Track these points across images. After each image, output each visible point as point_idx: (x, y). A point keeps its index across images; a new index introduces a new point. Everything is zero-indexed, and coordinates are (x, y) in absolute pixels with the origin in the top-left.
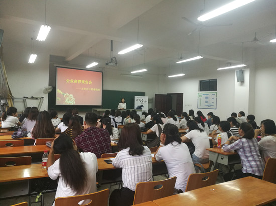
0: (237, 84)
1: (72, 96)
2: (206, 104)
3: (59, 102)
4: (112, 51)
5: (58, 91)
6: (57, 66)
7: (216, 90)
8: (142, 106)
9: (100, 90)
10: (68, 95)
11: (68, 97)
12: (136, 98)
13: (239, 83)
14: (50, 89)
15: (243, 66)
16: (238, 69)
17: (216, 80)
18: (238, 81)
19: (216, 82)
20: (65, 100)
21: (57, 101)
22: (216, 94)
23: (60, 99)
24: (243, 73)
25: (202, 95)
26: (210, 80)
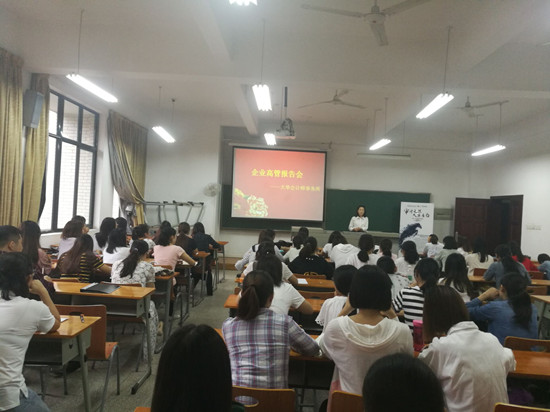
1: (261, 200)
3: (237, 211)
5: (237, 192)
6: (236, 144)
8: (418, 225)
9: (319, 189)
10: (255, 198)
11: (255, 201)
12: (404, 205)
20: (248, 208)
21: (234, 209)
23: (239, 207)
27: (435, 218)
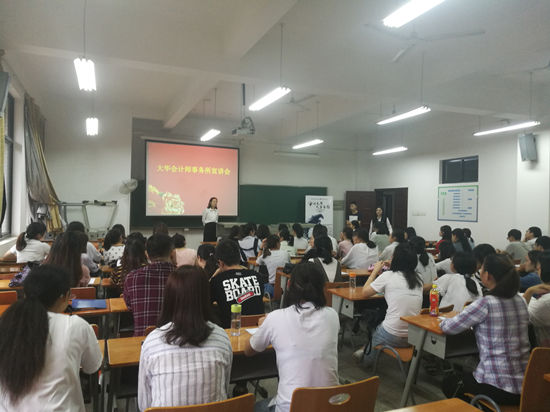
0: (522, 165)
1: (177, 196)
2: (456, 211)
3: (152, 209)
4: (244, 104)
5: (151, 189)
6: (149, 138)
7: (476, 180)
8: (321, 216)
10: (170, 195)
11: (170, 199)
12: (309, 199)
13: (526, 163)
14: (133, 184)
15: (533, 124)
16: (524, 131)
17: (477, 157)
18: (524, 160)
19: (477, 161)
20: (164, 205)
21: (148, 207)
22: (475, 188)
23: (154, 205)
24: (535, 140)
25: (446, 190)
26: (463, 159)
27: (334, 209)
